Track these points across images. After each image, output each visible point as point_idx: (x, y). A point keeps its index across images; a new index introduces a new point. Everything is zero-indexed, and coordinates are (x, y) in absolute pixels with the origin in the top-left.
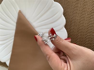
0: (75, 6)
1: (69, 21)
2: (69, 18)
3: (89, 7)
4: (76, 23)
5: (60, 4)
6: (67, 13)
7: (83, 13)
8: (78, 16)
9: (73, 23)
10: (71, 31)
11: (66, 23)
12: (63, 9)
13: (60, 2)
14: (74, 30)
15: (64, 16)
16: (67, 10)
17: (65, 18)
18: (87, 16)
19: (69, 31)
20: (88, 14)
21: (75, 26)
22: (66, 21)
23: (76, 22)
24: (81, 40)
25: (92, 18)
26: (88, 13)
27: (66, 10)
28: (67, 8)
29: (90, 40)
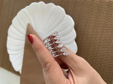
0: (87, 18)
11: (77, 36)
12: (74, 22)
18: (100, 29)
22: (77, 34)
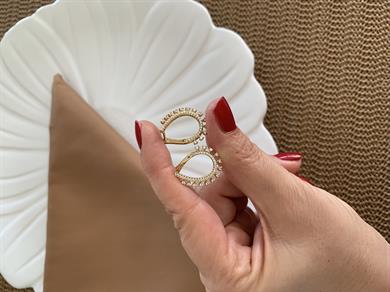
0: (295, 38)
1: (279, 99)
2: (277, 85)
3: (351, 39)
4: (305, 103)
5: (239, 33)
6: (268, 69)
7: (329, 64)
8: (313, 78)
9: (296, 105)
10: (289, 137)
12: (253, 52)
13: (239, 27)
14: (302, 132)
15: (259, 81)
16: (266, 55)
17: (265, 89)
18: (347, 74)
19: (283, 137)
20: (348, 68)
21: (304, 115)
23: (308, 102)
24: (331, 171)
25: (366, 80)
26: (348, 62)
27: (265, 58)
28: (267, 50)
29: (366, 169)
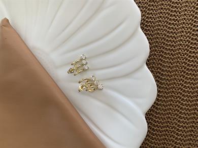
1: (156, 46)
2: (155, 36)
4: (176, 50)
6: (150, 24)
7: (195, 22)
8: (182, 32)
9: (169, 51)
10: (162, 75)
14: (173, 71)
19: (158, 74)
21: (174, 59)
24: (193, 101)
27: (147, 15)
28: (149, 9)
